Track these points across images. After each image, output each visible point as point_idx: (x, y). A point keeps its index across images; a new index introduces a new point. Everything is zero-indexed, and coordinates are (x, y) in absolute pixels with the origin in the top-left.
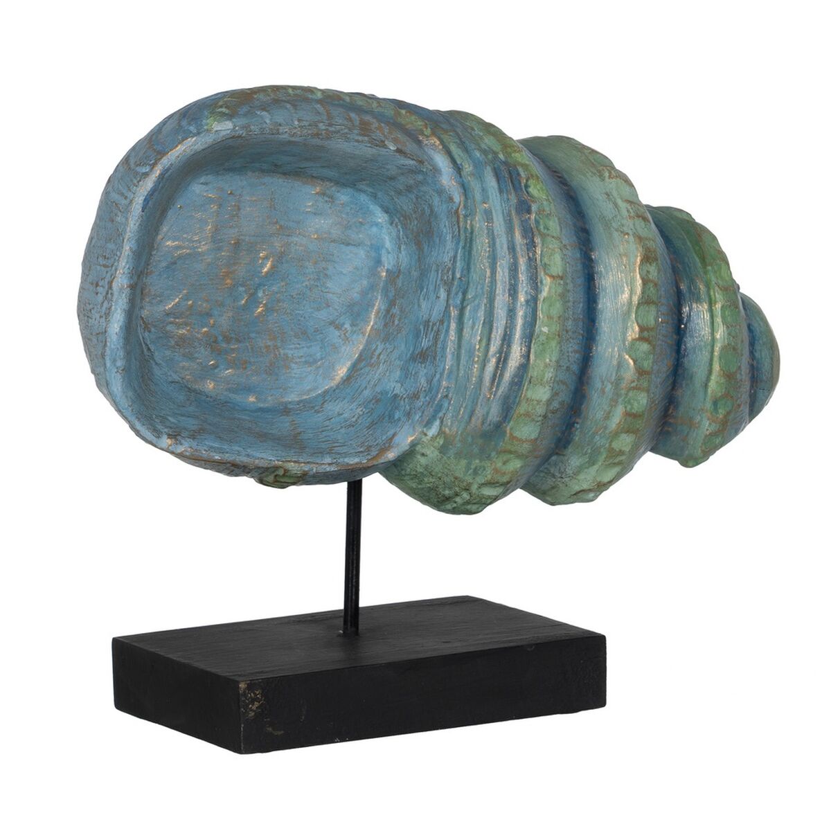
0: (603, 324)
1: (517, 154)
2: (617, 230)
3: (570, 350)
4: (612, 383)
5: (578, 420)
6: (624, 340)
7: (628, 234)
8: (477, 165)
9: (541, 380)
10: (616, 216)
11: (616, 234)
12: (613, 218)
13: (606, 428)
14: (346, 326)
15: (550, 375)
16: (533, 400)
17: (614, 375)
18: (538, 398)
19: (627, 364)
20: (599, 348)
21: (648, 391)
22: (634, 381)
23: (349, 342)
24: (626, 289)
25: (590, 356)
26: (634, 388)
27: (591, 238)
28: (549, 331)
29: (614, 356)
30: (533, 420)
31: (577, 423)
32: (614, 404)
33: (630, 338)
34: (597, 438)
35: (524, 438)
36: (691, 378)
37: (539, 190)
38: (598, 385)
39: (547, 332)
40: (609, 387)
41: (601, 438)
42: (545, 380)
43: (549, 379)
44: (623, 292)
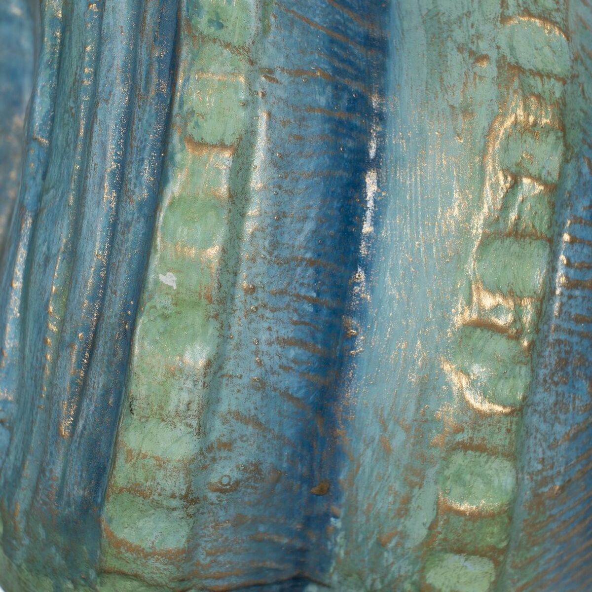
0: (388, 279)
2: (460, 49)
3: (264, 336)
4: (407, 430)
5: (335, 509)
6: (444, 321)
7: (485, 57)
9: (161, 408)
10: (469, 14)
11: (455, 59)
12: (460, 19)
13: (404, 536)
15: (185, 397)
16: (145, 457)
17: (412, 408)
18: (159, 454)
19: (447, 384)
20: (375, 340)
21: (514, 456)
22: (462, 430)
24: (456, 195)
25: (351, 356)
26: (465, 447)
27: (390, 64)
28: (179, 284)
29: (414, 363)
30: (158, 505)
31: (336, 517)
32: (415, 479)
33: (458, 320)
34: (388, 557)
35: (146, 545)
38: (373, 430)
39: (175, 286)
40: (399, 439)
41: (397, 558)
42: (171, 408)
43: (182, 407)
44: (448, 203)
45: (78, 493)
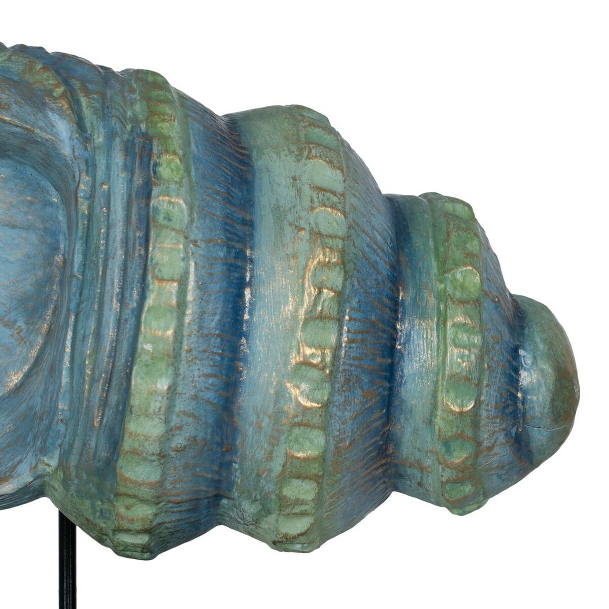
0: (258, 342)
1: (166, 124)
2: (291, 225)
3: (196, 373)
4: (270, 417)
5: (235, 458)
6: (286, 362)
7: (303, 229)
8: (111, 136)
9: (146, 411)
10: (294, 206)
11: (288, 230)
12: (290, 209)
13: (270, 471)
14: (19, 324)
15: (158, 405)
16: (138, 435)
17: (272, 406)
18: (145, 433)
19: (289, 393)
20: (252, 372)
21: (324, 428)
22: (297, 416)
23: (25, 343)
24: (290, 299)
25: (240, 381)
26: (299, 425)
27: (255, 233)
28: (154, 349)
29: (272, 384)
30: (145, 459)
31: (235, 463)
32: (275, 442)
33: (293, 361)
34: (263, 482)
35: (140, 480)
36: (411, 411)
37: (172, 170)
38: (253, 418)
39: (151, 350)
40: (266, 421)
41: (267, 483)
42: (151, 410)
43: (157, 410)
44: (287, 303)
45: (104, 455)
